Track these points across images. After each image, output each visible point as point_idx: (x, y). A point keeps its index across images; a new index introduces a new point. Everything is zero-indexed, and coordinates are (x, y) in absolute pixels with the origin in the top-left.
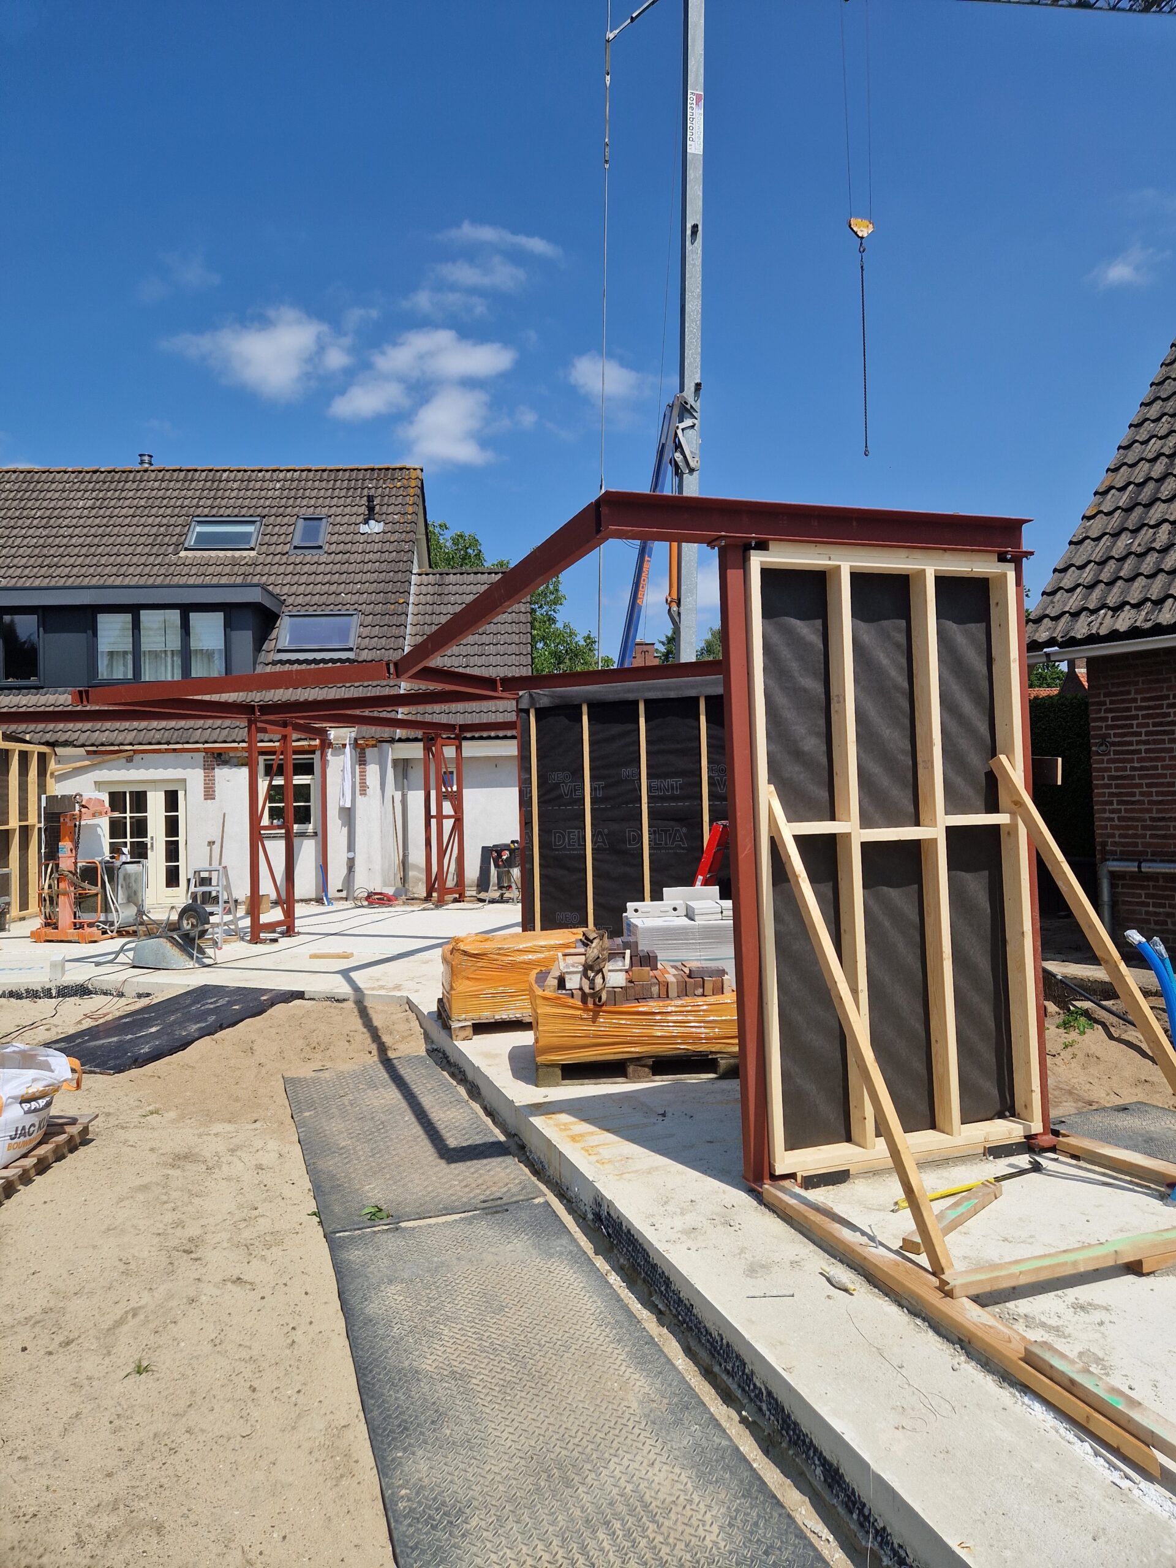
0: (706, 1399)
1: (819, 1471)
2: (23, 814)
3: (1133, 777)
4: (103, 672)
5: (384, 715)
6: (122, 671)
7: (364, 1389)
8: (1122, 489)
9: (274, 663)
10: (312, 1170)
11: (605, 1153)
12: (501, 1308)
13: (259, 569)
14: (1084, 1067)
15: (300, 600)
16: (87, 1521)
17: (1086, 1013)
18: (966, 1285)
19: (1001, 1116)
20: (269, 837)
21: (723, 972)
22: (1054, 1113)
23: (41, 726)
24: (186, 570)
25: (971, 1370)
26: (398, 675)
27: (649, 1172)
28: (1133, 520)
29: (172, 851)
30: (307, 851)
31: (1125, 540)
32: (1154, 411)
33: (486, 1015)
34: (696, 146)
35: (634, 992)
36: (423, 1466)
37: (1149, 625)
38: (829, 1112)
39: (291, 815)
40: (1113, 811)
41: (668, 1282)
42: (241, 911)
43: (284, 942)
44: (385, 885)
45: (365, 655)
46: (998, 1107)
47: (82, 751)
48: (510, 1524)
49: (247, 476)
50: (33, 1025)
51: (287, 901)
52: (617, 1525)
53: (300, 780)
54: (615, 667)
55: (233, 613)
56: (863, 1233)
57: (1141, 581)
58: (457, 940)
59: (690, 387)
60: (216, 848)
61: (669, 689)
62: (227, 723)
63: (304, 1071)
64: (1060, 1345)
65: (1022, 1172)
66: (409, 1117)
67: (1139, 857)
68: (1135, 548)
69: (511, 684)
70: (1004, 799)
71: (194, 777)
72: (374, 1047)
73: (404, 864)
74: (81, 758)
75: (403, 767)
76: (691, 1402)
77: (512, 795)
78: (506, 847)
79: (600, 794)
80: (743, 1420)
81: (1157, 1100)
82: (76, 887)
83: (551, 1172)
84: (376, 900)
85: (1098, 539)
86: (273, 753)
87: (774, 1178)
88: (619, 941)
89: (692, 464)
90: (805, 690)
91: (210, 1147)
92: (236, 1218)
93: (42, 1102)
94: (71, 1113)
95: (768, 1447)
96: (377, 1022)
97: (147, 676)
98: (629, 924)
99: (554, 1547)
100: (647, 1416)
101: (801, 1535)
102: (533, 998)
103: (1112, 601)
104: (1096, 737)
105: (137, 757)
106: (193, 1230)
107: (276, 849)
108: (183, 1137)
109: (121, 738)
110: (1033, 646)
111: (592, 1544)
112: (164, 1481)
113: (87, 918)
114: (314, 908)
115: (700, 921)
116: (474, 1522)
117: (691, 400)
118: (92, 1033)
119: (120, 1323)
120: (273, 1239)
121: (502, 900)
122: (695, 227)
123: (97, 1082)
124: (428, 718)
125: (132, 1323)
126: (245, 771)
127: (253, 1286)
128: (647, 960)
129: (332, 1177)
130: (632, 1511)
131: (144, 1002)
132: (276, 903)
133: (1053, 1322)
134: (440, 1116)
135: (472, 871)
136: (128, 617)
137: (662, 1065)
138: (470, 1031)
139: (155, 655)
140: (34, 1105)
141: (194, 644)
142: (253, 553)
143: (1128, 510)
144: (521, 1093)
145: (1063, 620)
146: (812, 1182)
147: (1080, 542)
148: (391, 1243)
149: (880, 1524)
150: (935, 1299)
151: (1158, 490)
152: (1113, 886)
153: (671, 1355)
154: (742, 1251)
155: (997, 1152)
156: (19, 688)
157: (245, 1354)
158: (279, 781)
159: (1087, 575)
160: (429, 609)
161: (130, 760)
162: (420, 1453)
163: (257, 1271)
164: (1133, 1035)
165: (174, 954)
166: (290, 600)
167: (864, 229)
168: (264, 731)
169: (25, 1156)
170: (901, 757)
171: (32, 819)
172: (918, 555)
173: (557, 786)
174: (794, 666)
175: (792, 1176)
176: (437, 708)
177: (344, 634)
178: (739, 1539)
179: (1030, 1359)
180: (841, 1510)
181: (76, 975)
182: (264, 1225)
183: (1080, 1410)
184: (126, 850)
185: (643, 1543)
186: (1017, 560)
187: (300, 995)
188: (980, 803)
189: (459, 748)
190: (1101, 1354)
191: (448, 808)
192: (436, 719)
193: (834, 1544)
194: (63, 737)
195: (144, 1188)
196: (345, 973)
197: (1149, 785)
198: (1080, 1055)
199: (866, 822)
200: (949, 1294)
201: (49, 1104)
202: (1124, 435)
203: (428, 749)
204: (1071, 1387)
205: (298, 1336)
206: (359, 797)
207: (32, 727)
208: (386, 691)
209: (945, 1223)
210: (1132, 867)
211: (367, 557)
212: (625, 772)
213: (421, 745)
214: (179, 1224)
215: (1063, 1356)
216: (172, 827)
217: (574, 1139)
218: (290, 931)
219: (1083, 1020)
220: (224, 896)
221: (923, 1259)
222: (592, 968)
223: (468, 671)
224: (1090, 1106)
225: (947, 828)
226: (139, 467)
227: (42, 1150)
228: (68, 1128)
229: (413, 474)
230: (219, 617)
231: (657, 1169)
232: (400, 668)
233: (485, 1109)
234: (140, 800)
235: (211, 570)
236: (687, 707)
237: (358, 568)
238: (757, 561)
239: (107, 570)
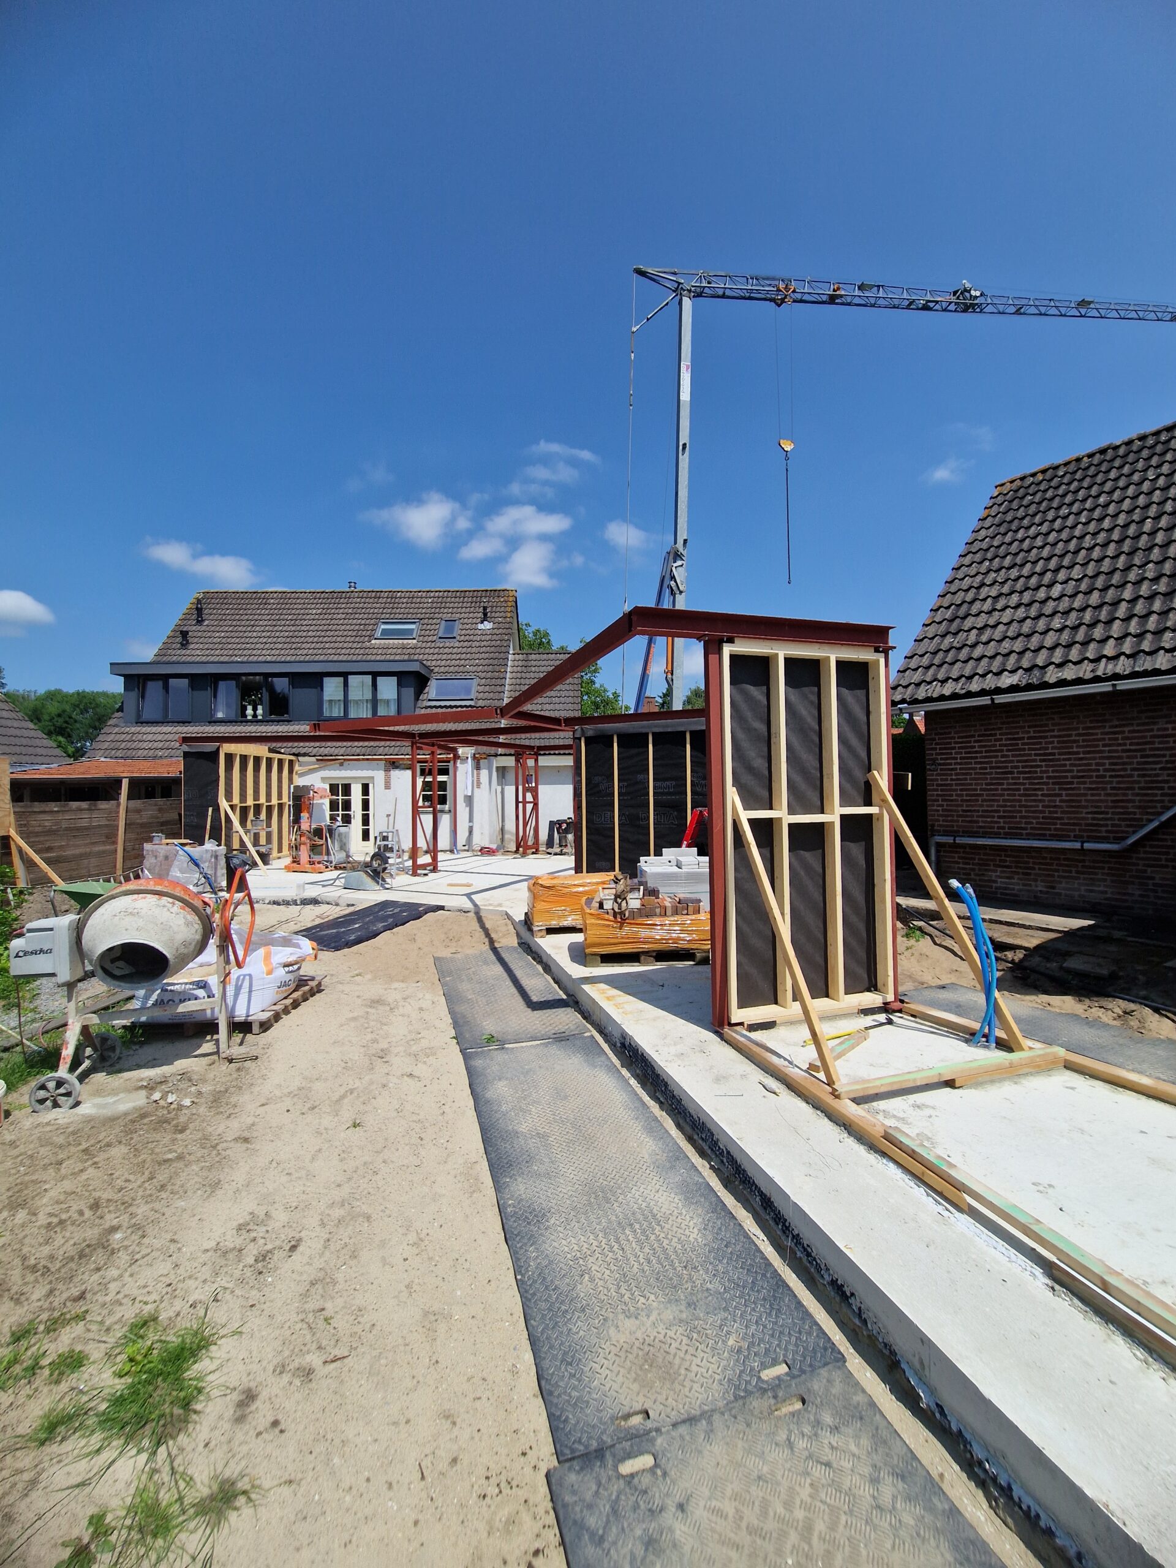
0: (689, 1155)
1: (758, 1199)
2: (280, 797)
3: (951, 785)
4: (326, 713)
5: (491, 739)
6: (337, 712)
7: (486, 1141)
8: (948, 608)
9: (426, 707)
10: (451, 1012)
11: (628, 1007)
12: (566, 1097)
13: (418, 651)
14: (918, 961)
15: (442, 669)
16: (327, 1212)
17: (920, 929)
18: (848, 1092)
19: (869, 990)
20: (423, 813)
21: (700, 901)
22: (901, 989)
23: (290, 744)
24: (375, 651)
25: (850, 1142)
26: (502, 716)
27: (655, 1019)
28: (954, 627)
29: (366, 820)
30: (445, 821)
31: (949, 639)
32: (967, 560)
33: (554, 923)
34: (685, 395)
35: (645, 912)
36: (522, 1187)
37: (963, 691)
38: (765, 986)
39: (436, 800)
40: (939, 806)
41: (666, 1085)
42: (406, 856)
43: (432, 875)
44: (491, 843)
45: (481, 703)
46: (866, 985)
47: (314, 759)
48: (573, 1223)
49: (412, 596)
50: (287, 921)
51: (433, 851)
52: (637, 1226)
53: (441, 778)
54: (632, 712)
55: (403, 677)
56: (785, 1059)
57: (959, 665)
58: (537, 878)
59: (680, 542)
60: (391, 818)
61: (667, 726)
62: (398, 743)
63: (445, 953)
64: (905, 1128)
65: (882, 1024)
66: (509, 983)
67: (954, 834)
68: (955, 644)
69: (570, 722)
70: (875, 798)
71: (378, 776)
72: (486, 940)
73: (502, 830)
74: (313, 764)
75: (502, 771)
76: (679, 1156)
77: (569, 789)
78: (564, 821)
79: (624, 791)
80: (712, 1167)
81: (963, 982)
82: (310, 839)
83: (594, 1018)
84: (486, 851)
85: (932, 638)
86: (426, 762)
87: (730, 1025)
88: (636, 880)
89: (681, 588)
90: (756, 730)
91: (392, 996)
92: (409, 1038)
93: (296, 967)
94: (311, 973)
95: (727, 1184)
96: (487, 926)
97: (352, 715)
98: (642, 871)
99: (600, 1238)
100: (654, 1163)
101: (747, 1236)
102: (583, 914)
103: (940, 676)
104: (929, 760)
105: (346, 763)
106: (384, 1045)
107: (427, 820)
108: (376, 990)
109: (336, 751)
110: (894, 704)
111: (622, 1237)
112: (371, 1190)
113: (316, 858)
114: (448, 856)
115: (685, 870)
116: (552, 1221)
117: (681, 549)
118: (321, 927)
119: (342, 1097)
120: (430, 1052)
121: (561, 854)
122: (684, 445)
123: (326, 955)
124: (518, 742)
125: (350, 1097)
126: (409, 773)
127: (419, 1079)
128: (653, 893)
129: (464, 1017)
130: (646, 1218)
131: (351, 909)
132: (427, 852)
133: (901, 1115)
134: (527, 983)
135: (543, 835)
136: (341, 679)
137: (662, 956)
138: (544, 933)
139: (357, 702)
140: (291, 968)
141: (379, 697)
142: (415, 641)
143: (951, 621)
144: (576, 971)
145: (910, 688)
146: (753, 1027)
147: (921, 640)
148: (500, 1057)
149: (796, 1232)
150: (830, 1100)
151: (969, 609)
152: (938, 851)
153: (668, 1128)
154: (711, 1067)
155: (866, 1012)
156: (278, 721)
157: (415, 1118)
158: (429, 779)
159: (925, 661)
160: (519, 675)
161: (341, 764)
162: (520, 1179)
163: (420, 1070)
164: (949, 942)
165: (368, 881)
166: (436, 670)
167: (788, 446)
168: (421, 748)
169: (285, 998)
170: (813, 771)
171: (285, 799)
172: (826, 647)
173: (597, 785)
174: (749, 715)
175: (741, 1024)
176: (523, 736)
177: (468, 691)
178: (710, 1237)
179: (887, 1137)
180: (772, 1223)
181: (311, 892)
182: (424, 1043)
183: (918, 1168)
184: (339, 819)
185: (653, 1237)
186: (886, 652)
187: (442, 908)
188: (861, 800)
189: (536, 761)
190: (930, 1135)
191: (529, 797)
192: (523, 742)
193: (767, 1242)
194: (303, 751)
195: (354, 1019)
196: (469, 896)
197: (961, 790)
198: (916, 954)
199: (792, 811)
200: (837, 1097)
201: (299, 968)
202: (948, 575)
203: (517, 761)
204: (912, 1154)
205: (446, 1108)
206: (476, 789)
207: (285, 744)
208: (494, 726)
209: (835, 1054)
210: (950, 840)
211: (483, 644)
212: (640, 777)
213: (513, 758)
214: (375, 1041)
215: (907, 1135)
216: (366, 805)
217: (608, 998)
218: (435, 870)
219: (918, 933)
220: (396, 848)
221: (822, 1075)
222: (619, 897)
223: (542, 713)
224: (922, 985)
225: (841, 816)
226: (348, 590)
227: (296, 995)
228: (310, 983)
229: (511, 594)
230: (393, 680)
231: (659, 1018)
232: (503, 712)
233: (554, 979)
234: (347, 789)
235: (390, 651)
236: (678, 738)
237: (477, 650)
238: (727, 650)
239: (329, 651)
